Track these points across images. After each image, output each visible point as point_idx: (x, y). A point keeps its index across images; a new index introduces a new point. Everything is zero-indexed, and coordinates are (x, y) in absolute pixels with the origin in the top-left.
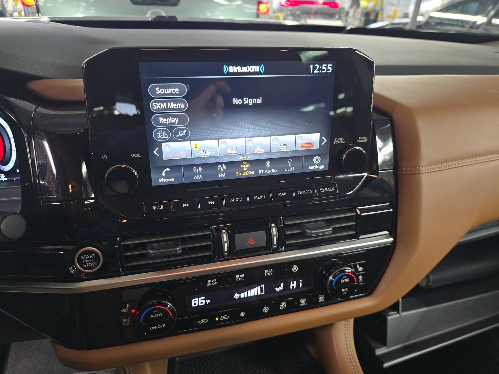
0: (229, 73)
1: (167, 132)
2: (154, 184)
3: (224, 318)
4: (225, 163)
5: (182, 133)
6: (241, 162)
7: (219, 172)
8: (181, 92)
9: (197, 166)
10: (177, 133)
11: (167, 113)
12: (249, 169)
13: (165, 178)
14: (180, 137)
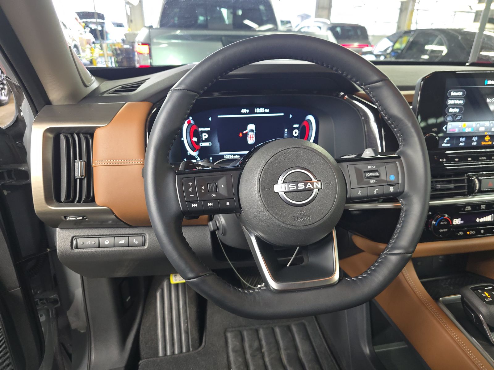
0: (488, 85)
1: (452, 117)
2: (440, 147)
3: (472, 232)
4: (477, 136)
5: (459, 118)
6: (485, 136)
7: (473, 141)
8: (463, 95)
9: (463, 137)
10: (456, 118)
11: (454, 106)
12: (489, 141)
13: (445, 143)
14: (458, 120)
